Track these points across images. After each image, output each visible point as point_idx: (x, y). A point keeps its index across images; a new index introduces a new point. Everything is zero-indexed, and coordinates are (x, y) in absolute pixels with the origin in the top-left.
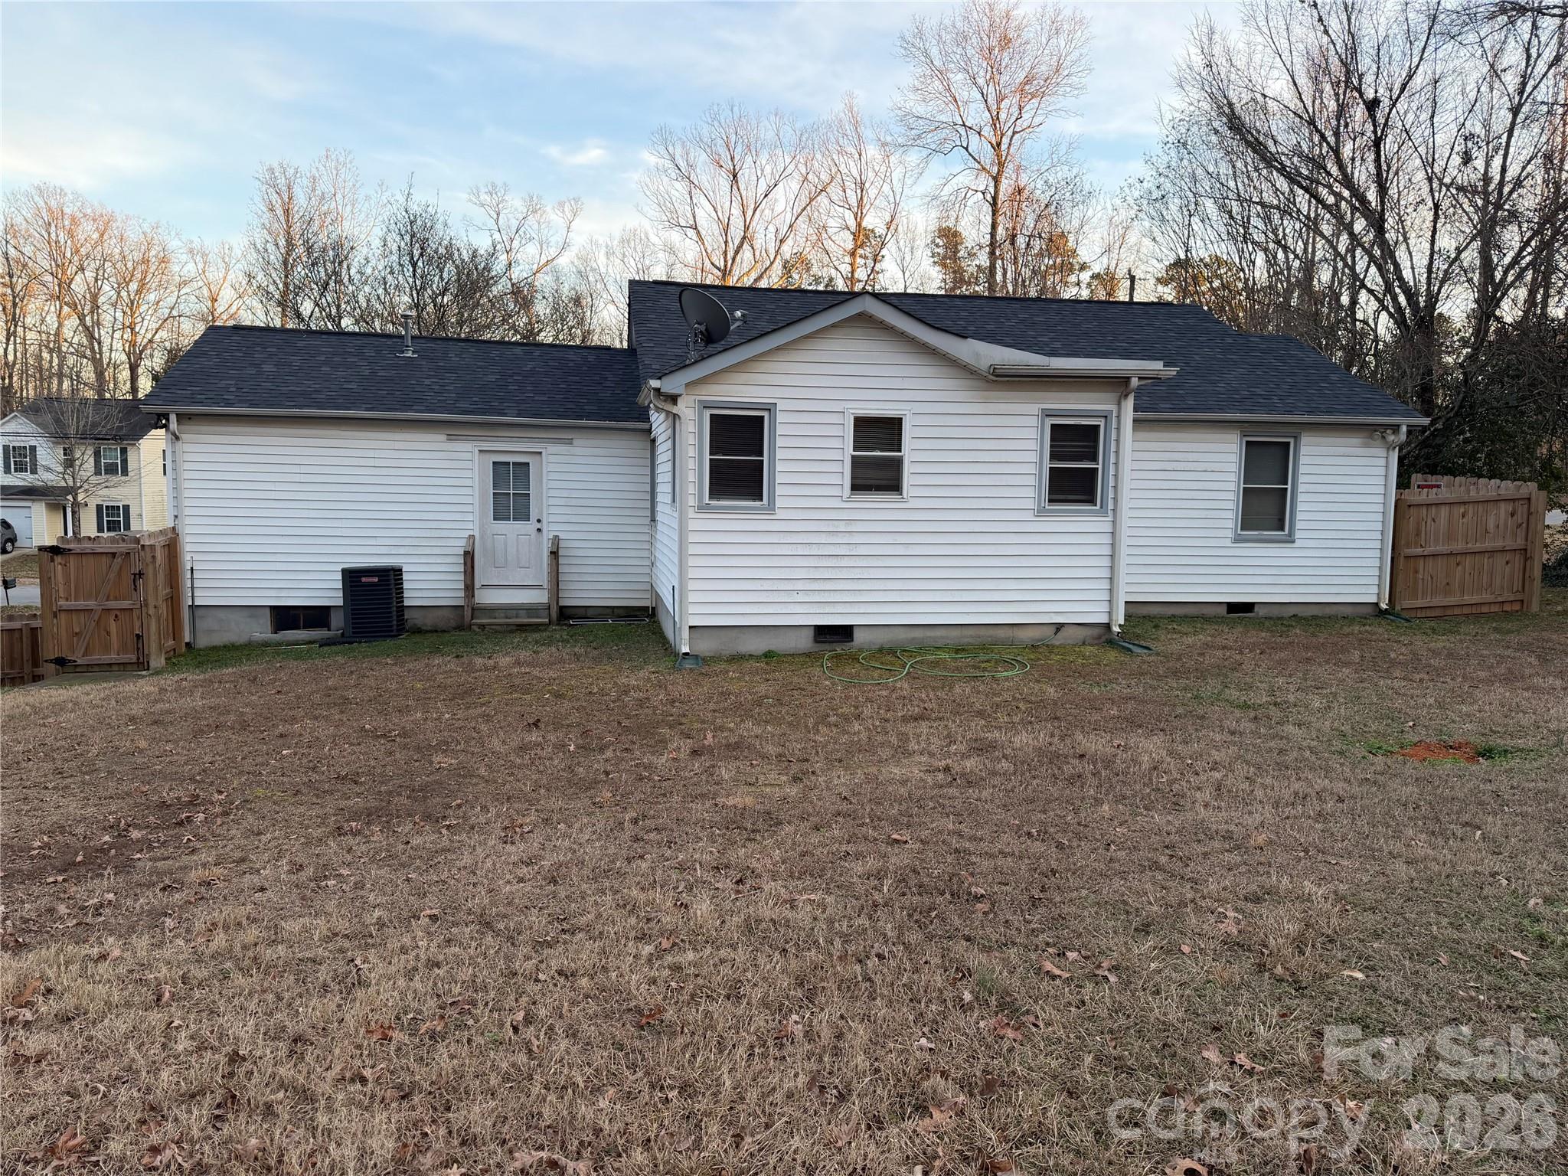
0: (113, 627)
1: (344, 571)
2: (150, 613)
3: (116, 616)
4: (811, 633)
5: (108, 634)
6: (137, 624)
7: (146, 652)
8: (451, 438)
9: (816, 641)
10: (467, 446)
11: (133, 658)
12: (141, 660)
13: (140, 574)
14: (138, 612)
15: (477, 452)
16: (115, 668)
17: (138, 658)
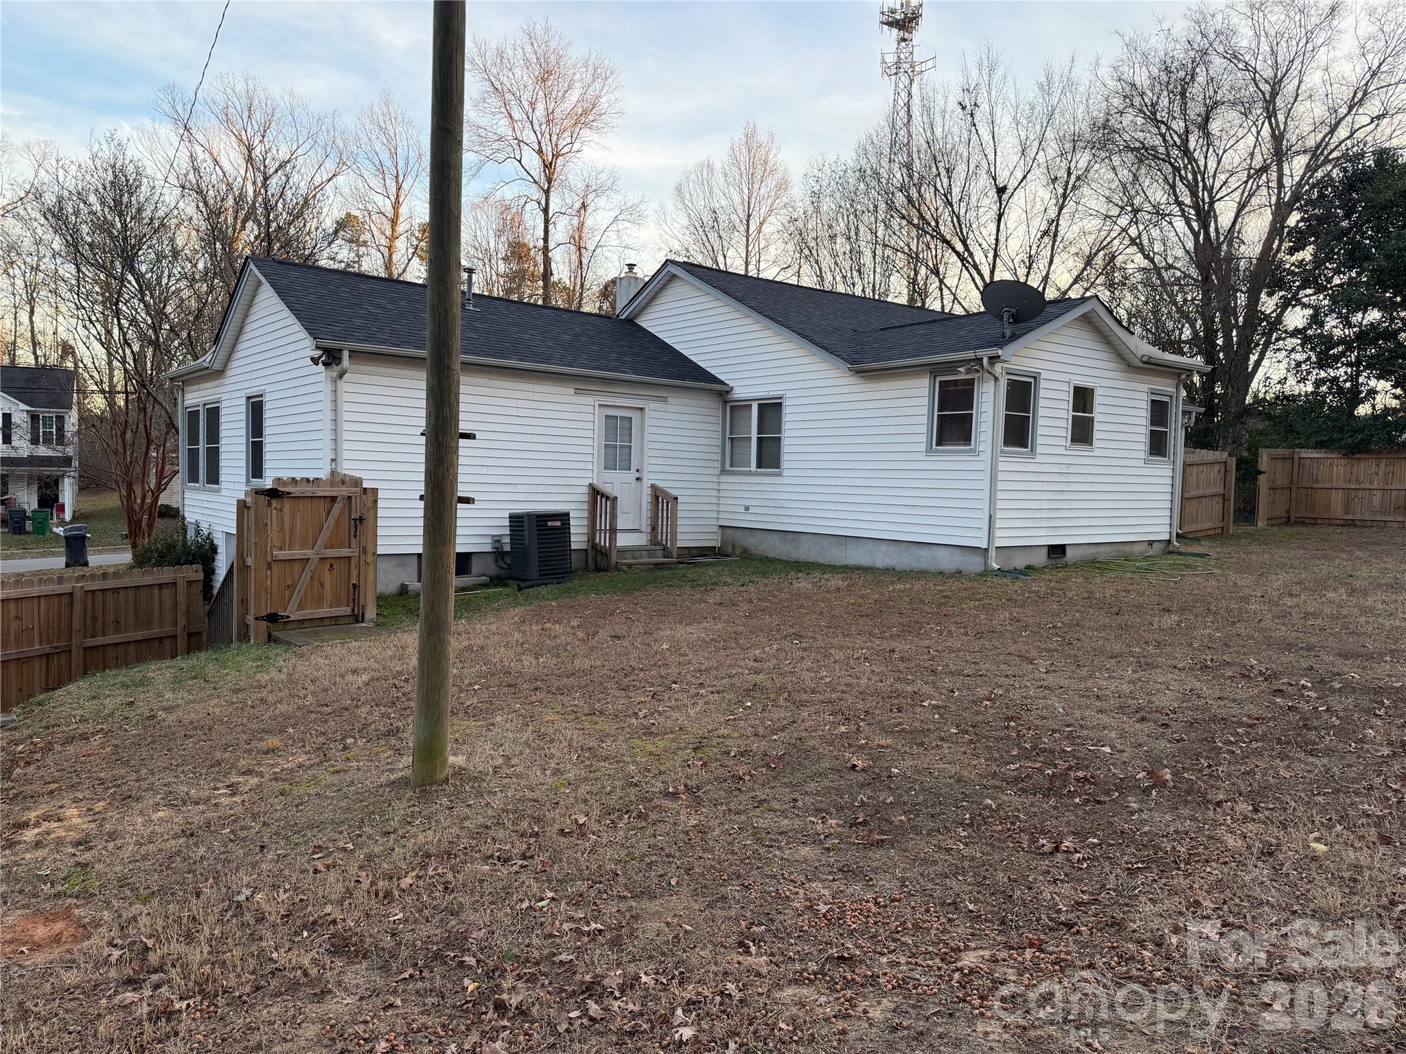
0: (327, 578)
1: (511, 517)
2: (368, 561)
3: (331, 565)
4: (1045, 550)
5: (322, 585)
6: (354, 573)
7: (362, 602)
8: (578, 392)
9: (1049, 557)
10: (589, 400)
11: (345, 610)
12: (356, 612)
13: (361, 519)
14: (356, 560)
15: (597, 406)
16: (327, 622)
17: (353, 610)
